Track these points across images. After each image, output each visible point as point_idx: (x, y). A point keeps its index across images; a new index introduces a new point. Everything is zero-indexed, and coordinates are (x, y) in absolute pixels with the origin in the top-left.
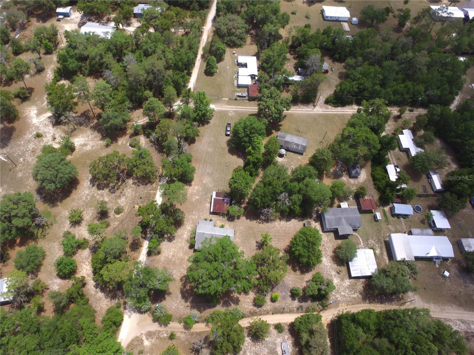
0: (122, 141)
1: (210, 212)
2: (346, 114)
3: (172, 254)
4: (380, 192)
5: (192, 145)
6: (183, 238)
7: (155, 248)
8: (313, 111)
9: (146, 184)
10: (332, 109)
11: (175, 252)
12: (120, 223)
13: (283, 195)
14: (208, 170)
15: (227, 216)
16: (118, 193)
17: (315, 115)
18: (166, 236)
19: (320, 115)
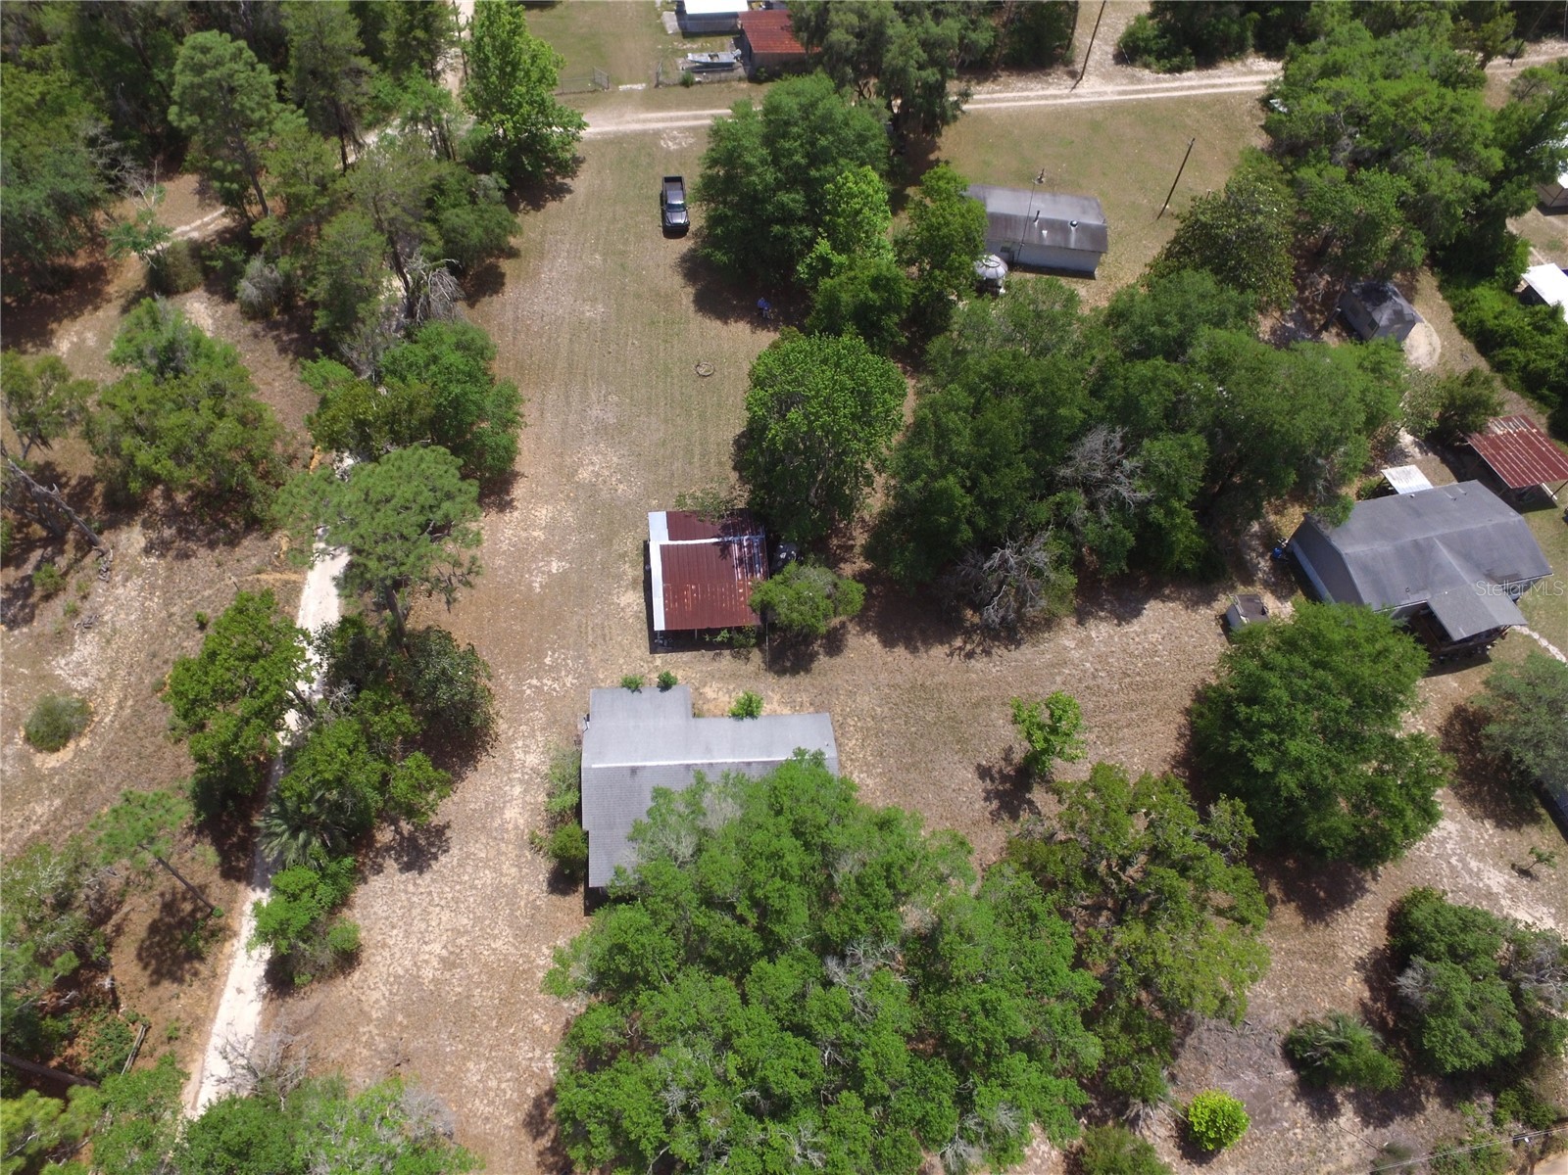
0: (79, 334)
1: (652, 634)
2: (1233, 95)
3: (437, 948)
4: (1542, 399)
5: (486, 299)
6: (502, 829)
7: (307, 933)
8: (1076, 96)
9: (232, 542)
10: (1158, 81)
11: (458, 933)
12: (65, 804)
13: (1095, 441)
14: (595, 412)
15: (759, 645)
16: (50, 617)
17: (1091, 109)
18: (385, 835)
19: (1115, 109)
